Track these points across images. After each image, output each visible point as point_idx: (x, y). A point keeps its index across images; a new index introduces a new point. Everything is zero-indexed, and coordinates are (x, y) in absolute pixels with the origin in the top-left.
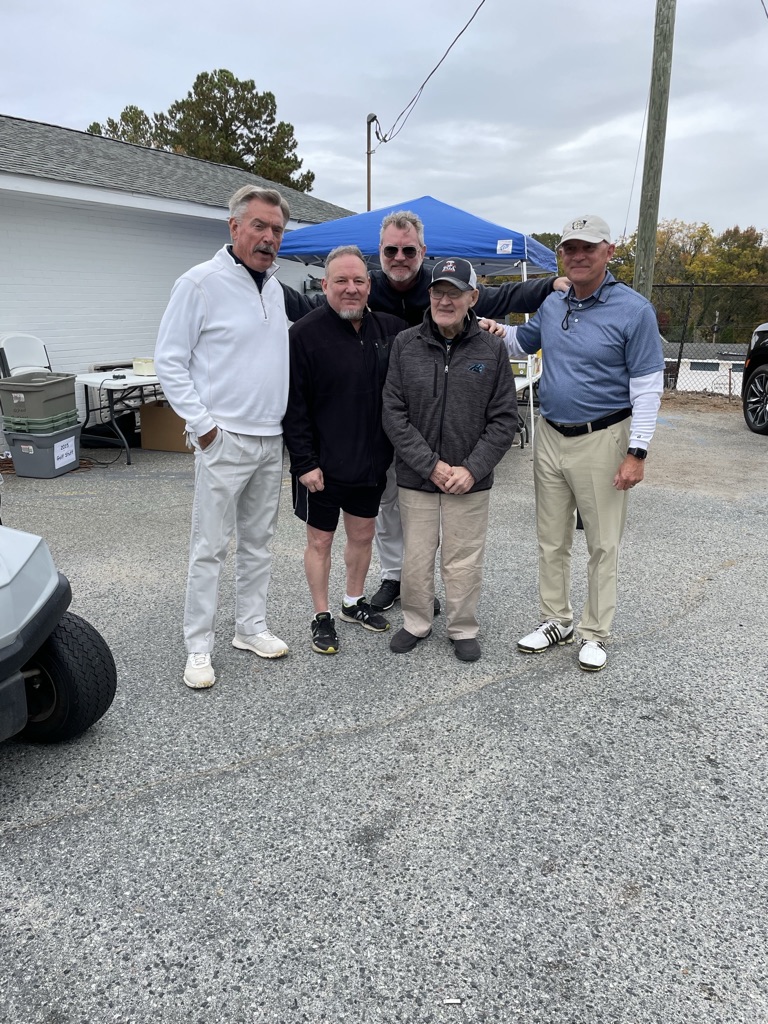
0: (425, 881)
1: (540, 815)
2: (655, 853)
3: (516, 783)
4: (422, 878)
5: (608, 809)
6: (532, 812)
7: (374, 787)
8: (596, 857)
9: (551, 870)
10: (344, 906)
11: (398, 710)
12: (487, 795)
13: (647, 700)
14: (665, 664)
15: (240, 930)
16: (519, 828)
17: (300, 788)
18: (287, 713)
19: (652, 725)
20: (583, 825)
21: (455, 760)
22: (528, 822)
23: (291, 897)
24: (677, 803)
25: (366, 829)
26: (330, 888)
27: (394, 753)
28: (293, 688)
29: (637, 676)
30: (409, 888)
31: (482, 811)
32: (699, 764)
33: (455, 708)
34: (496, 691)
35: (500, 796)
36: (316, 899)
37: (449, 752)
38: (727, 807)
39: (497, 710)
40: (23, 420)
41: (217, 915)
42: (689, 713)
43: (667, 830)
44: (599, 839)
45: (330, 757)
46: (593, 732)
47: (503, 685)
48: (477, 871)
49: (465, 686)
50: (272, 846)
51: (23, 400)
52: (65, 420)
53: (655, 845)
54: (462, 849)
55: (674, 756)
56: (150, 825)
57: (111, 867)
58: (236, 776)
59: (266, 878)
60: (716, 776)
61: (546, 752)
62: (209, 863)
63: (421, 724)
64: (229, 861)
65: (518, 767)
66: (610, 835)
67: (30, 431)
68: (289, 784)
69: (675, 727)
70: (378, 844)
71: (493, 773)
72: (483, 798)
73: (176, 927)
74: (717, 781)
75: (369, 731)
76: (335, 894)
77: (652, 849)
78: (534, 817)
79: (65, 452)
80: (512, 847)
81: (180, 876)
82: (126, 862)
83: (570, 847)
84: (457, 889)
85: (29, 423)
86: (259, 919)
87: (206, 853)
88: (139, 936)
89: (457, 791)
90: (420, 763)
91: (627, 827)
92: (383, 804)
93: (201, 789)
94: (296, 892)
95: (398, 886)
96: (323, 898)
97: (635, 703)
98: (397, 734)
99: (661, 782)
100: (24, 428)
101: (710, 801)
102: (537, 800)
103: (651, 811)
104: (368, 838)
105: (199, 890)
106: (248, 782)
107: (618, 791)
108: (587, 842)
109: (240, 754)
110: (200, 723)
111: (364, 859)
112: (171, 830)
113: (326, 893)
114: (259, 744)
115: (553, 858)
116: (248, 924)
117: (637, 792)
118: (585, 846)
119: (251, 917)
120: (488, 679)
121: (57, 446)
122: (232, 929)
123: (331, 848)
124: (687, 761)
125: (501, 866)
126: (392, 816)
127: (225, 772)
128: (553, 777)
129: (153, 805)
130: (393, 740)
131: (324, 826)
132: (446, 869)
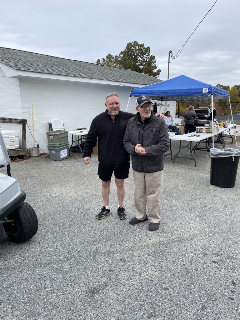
0: (105, 311)
1: (157, 294)
2: (195, 317)
3: (154, 280)
4: (104, 310)
5: (184, 296)
6: (155, 292)
7: (104, 273)
8: (171, 314)
9: (152, 316)
10: (74, 315)
11: (125, 246)
12: (141, 283)
13: (218, 255)
14: (231, 242)
15: (39, 316)
16: (147, 298)
17: (81, 269)
18: (90, 242)
19: (216, 265)
20: (172, 301)
21: (137, 267)
22: (152, 296)
23: (59, 308)
24: (212, 298)
25: (94, 288)
26: (73, 308)
27: (117, 262)
28: (96, 234)
29: (218, 245)
30: (98, 313)
31: (137, 289)
32: (228, 284)
33: (145, 248)
34: (162, 244)
35: (146, 284)
36: (67, 310)
37: (135, 264)
38: (232, 303)
39: (159, 251)
40: (52, 144)
41: (35, 309)
42: (233, 262)
43: (204, 308)
44: (175, 307)
45: (95, 260)
46: (192, 265)
47: (166, 242)
48: (125, 311)
49: (153, 241)
50: (62, 289)
51: (53, 138)
52: (64, 144)
53: (196, 314)
54: (123, 302)
55: (219, 279)
56: (31, 274)
57: (13, 286)
58: (64, 262)
59: (55, 299)
60: (233, 290)
61: (170, 270)
62: (41, 291)
63: (130, 252)
64: (47, 291)
65: (157, 274)
66: (180, 307)
67: (54, 147)
68: (78, 268)
69: (225, 267)
70: (96, 294)
71: (147, 275)
72: (140, 284)
73: (21, 311)
74: (232, 292)
75: (112, 253)
76: (73, 310)
77: (194, 315)
78: (155, 294)
79: (64, 153)
80: (142, 305)
81: (30, 294)
82: (18, 286)
83: (163, 309)
84: (115, 317)
85: (54, 145)
86: (46, 314)
87: (42, 287)
88: (9, 311)
89: (132, 280)
90: (124, 267)
91: (188, 305)
92: (105, 280)
93: (51, 265)
94: (62, 307)
95: (95, 312)
96: (69, 311)
97: (213, 256)
98: (121, 255)
99: (209, 289)
100: (52, 146)
101: (226, 299)
102: (159, 288)
103: (200, 300)
104: (94, 291)
105: (33, 299)
106: (66, 265)
107: (191, 290)
108: (170, 308)
109: (69, 254)
110: (62, 242)
111: (88, 299)
112: (36, 277)
113: (71, 309)
114: (76, 252)
115: (155, 312)
116: (42, 314)
117: (198, 291)
118: (168, 309)
119: (44, 312)
120: (162, 239)
121: (61, 152)
122: (36, 315)
123: (80, 293)
124: (224, 282)
125: (134, 311)
126: (105, 285)
127: (61, 260)
128: (169, 280)
129: (35, 267)
130: (119, 257)
131: (82, 285)
132: (114, 309)
